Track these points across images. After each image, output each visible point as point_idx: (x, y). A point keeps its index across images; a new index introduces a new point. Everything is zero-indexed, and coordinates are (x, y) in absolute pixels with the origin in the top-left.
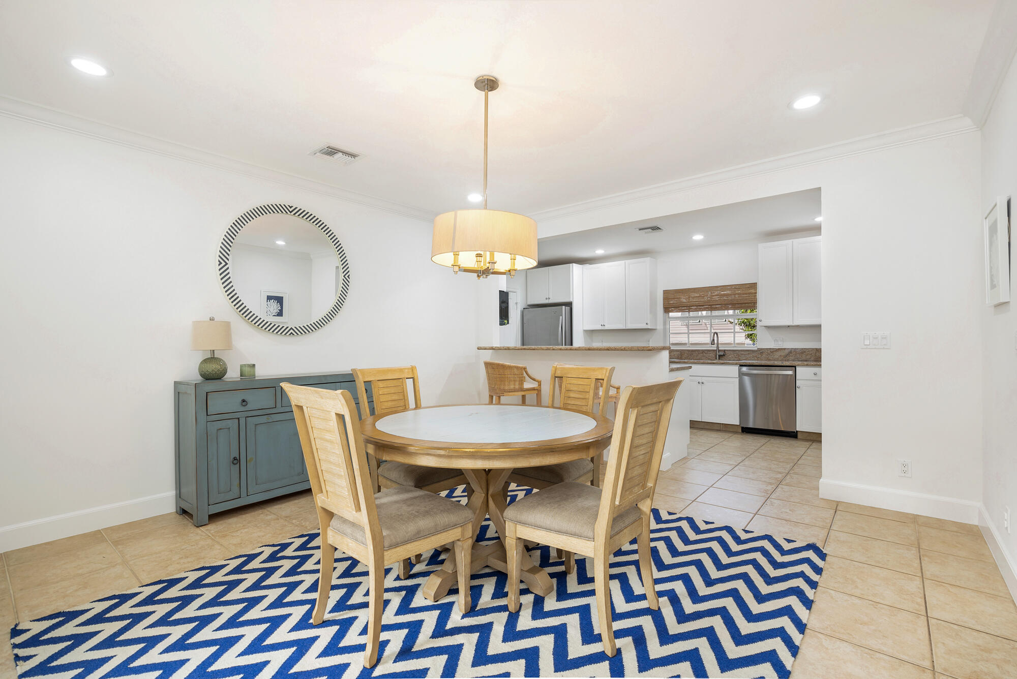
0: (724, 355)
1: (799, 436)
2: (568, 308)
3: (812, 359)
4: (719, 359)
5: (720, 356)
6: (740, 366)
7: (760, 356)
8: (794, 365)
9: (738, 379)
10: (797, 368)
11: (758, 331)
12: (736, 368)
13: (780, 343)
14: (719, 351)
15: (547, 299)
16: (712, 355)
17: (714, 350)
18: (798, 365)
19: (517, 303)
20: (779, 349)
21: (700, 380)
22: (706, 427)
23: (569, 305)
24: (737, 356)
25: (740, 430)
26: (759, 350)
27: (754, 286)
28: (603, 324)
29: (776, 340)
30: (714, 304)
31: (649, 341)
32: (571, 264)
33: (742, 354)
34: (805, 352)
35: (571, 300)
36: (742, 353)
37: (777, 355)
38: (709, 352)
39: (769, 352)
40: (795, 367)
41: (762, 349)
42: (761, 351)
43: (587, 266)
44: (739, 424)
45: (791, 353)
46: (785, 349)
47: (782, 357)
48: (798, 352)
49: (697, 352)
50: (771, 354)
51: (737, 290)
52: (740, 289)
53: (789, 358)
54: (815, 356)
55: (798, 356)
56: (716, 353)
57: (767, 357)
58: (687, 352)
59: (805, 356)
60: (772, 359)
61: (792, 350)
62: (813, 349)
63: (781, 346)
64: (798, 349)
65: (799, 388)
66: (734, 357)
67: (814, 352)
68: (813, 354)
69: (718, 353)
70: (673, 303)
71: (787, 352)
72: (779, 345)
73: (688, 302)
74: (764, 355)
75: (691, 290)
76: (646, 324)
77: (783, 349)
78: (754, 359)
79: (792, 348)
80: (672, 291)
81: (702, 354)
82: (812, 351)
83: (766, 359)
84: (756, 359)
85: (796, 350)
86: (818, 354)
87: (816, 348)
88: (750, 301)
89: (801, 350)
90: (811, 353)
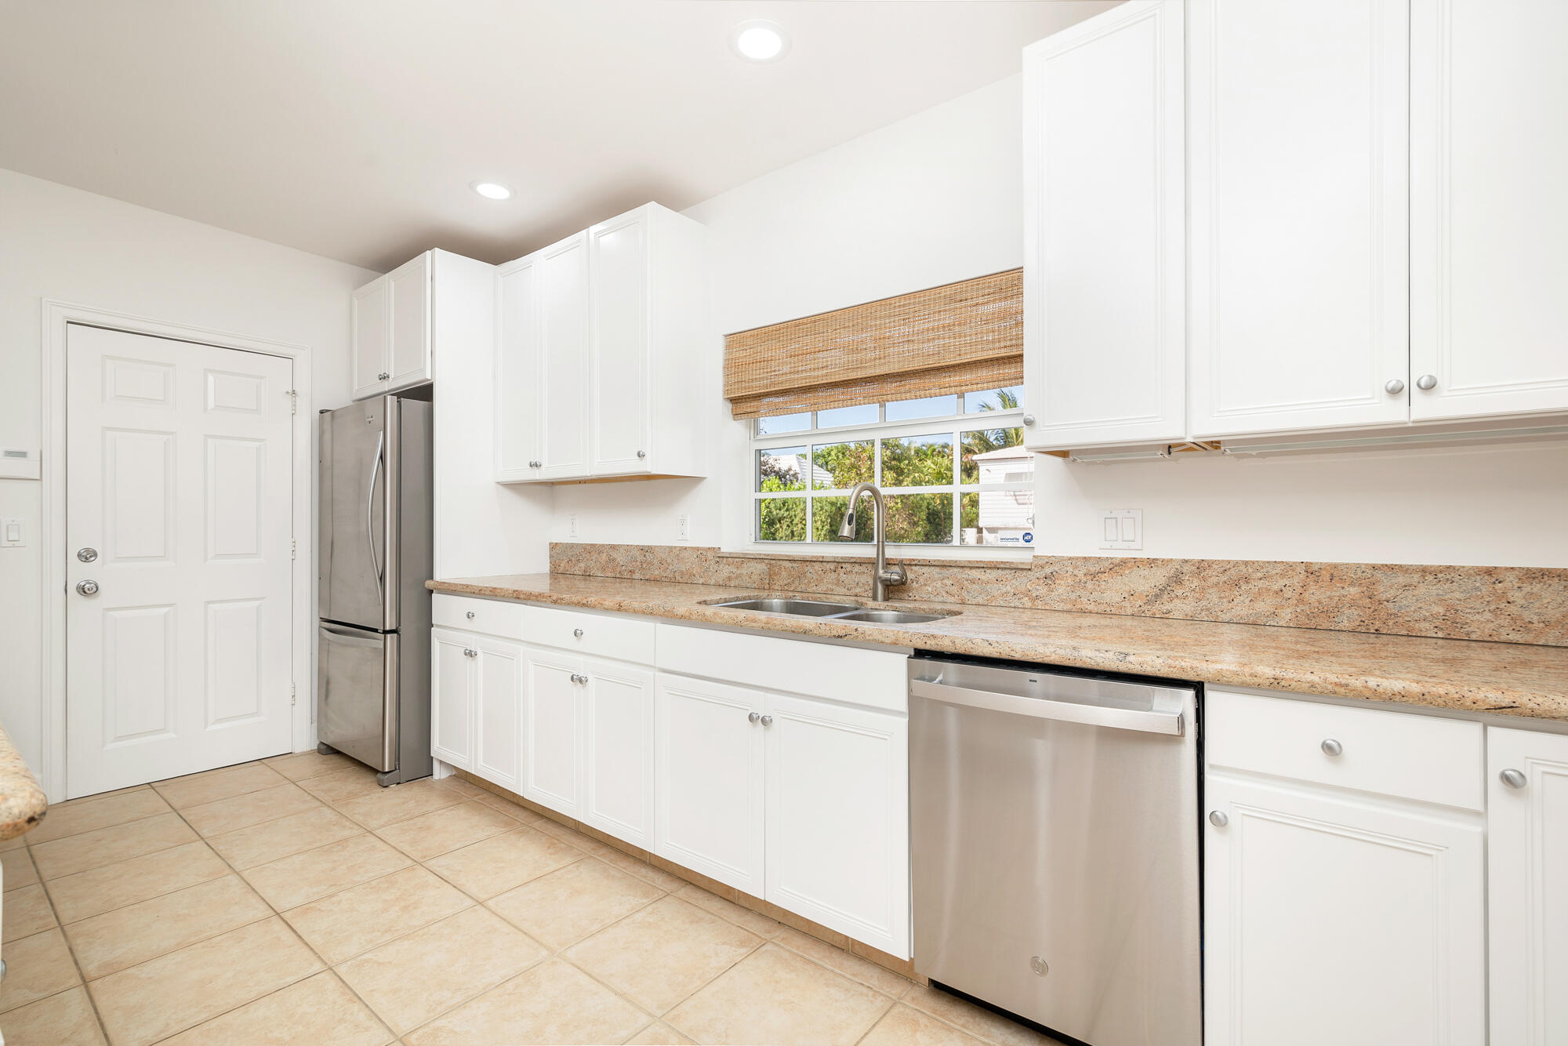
3: (1286, 615)
4: (887, 598)
5: (889, 584)
6: (915, 654)
7: (1042, 590)
8: (1191, 675)
9: (904, 722)
10: (1210, 696)
12: (899, 662)
13: (1129, 534)
14: (888, 563)
15: (380, 379)
18: (1226, 684)
20: (1124, 562)
23: (423, 395)
24: (954, 590)
26: (1041, 563)
27: (1008, 285)
28: (535, 462)
29: (1111, 521)
31: (683, 523)
32: (429, 252)
33: (973, 582)
34: (1247, 580)
35: (430, 377)
36: (975, 574)
37: (1113, 591)
39: (1081, 575)
40: (1198, 688)
41: (1050, 561)
42: (1048, 570)
45: (1179, 582)
46: (1155, 560)
47: (1140, 603)
48: (1215, 580)
49: (817, 566)
50: (1090, 585)
51: (958, 305)
52: (969, 303)
53: (1168, 606)
54: (1301, 601)
55: (1213, 596)
56: (876, 571)
57: (1073, 596)
58: (788, 564)
59: (1247, 601)
60: (1090, 607)
61: (1186, 568)
62: (1290, 566)
63: (1133, 545)
64: (1213, 562)
65: (1221, 823)
66: (944, 594)
67: (1297, 580)
68: (1288, 593)
69: (881, 572)
70: (753, 380)
71: (1159, 577)
72: (1125, 545)
73: (794, 373)
74: (1061, 589)
75: (803, 324)
76: (639, 455)
77: (1142, 561)
78: (1018, 604)
79: (1187, 561)
80: (747, 337)
81: (834, 576)
82: (1282, 576)
83: (1069, 607)
84: (1029, 604)
85: (1201, 567)
86: (1317, 594)
87: (1308, 565)
88: (1008, 350)
89: (1226, 567)
90: (1276, 587)
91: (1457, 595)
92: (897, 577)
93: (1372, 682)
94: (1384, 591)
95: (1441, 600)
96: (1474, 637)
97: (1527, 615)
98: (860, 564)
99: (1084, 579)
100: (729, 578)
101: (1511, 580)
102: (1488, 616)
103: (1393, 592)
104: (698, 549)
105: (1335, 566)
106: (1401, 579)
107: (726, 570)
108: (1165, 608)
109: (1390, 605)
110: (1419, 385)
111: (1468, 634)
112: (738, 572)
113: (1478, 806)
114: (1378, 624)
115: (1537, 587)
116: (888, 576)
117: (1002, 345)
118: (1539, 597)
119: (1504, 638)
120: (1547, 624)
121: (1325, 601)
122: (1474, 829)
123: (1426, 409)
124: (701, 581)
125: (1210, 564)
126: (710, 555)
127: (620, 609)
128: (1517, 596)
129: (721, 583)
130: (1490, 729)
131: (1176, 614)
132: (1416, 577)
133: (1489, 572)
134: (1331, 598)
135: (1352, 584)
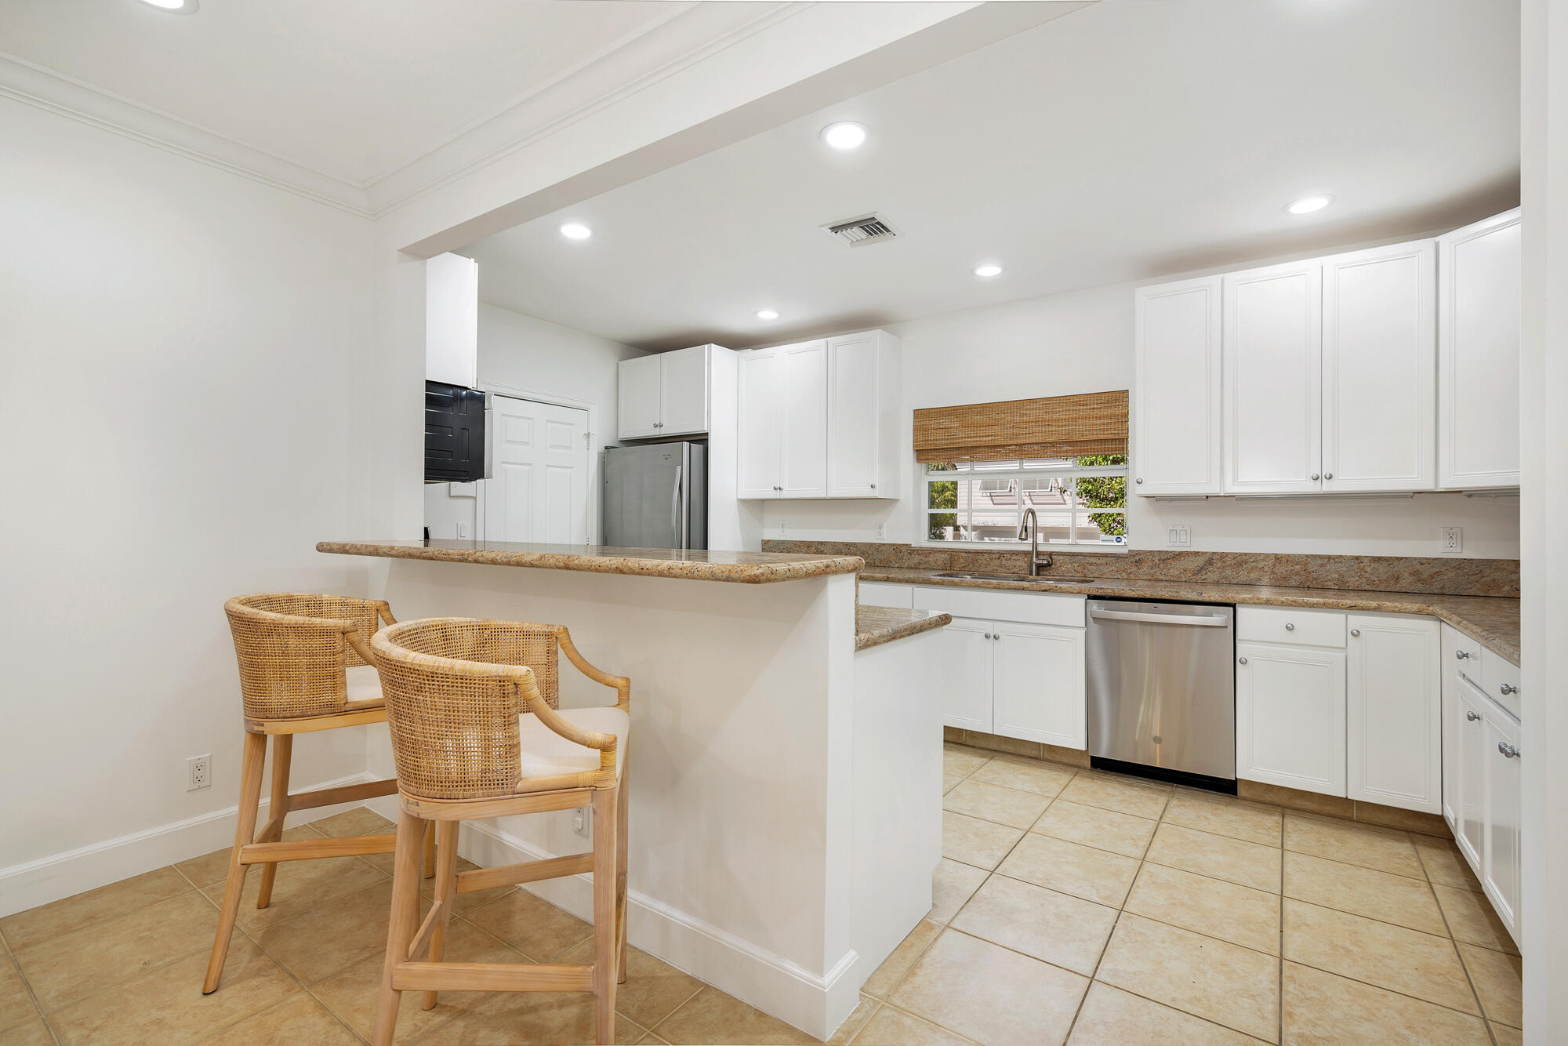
0: (1049, 565)
1: (1242, 791)
2: (697, 448)
4: (1038, 574)
5: (1040, 567)
6: (1090, 597)
7: (1134, 569)
8: (1231, 601)
9: (1083, 632)
10: (1239, 610)
11: (1133, 509)
12: (1080, 601)
13: (1183, 539)
14: (1038, 554)
15: (656, 426)
16: (1022, 563)
17: (1026, 553)
18: (1244, 603)
19: (588, 435)
20: (1181, 553)
21: (989, 628)
22: (1004, 747)
23: (701, 440)
24: (1080, 569)
25: (1088, 763)
26: (1133, 554)
27: (1119, 399)
28: (777, 487)
29: (1173, 532)
30: (1028, 441)
31: (880, 528)
32: (706, 346)
33: (1091, 564)
35: (706, 429)
36: (1092, 560)
37: (1175, 569)
38: (1014, 557)
39: (1157, 560)
40: (1234, 606)
41: (1138, 553)
42: (1137, 558)
43: (748, 353)
44: (1083, 748)
45: (1211, 564)
46: (1198, 553)
47: (1190, 575)
48: (1229, 563)
49: (986, 556)
50: (1161, 566)
51: (1081, 407)
52: (1088, 407)
53: (1205, 577)
54: (1273, 573)
55: (1228, 572)
56: (1032, 558)
57: (1152, 572)
58: (965, 555)
59: (1246, 573)
60: (1163, 577)
61: (1215, 557)
62: (1267, 556)
63: (1185, 545)
64: (1229, 553)
65: (1244, 662)
66: (1073, 571)
67: (1271, 563)
68: (1266, 569)
69: (1034, 559)
70: (936, 440)
71: (1200, 561)
72: (1181, 544)
73: (968, 437)
74: (1145, 568)
75: (975, 408)
76: (872, 487)
77: (1191, 553)
78: (1119, 577)
79: (1215, 553)
80: (932, 413)
81: (998, 562)
82: (1264, 560)
83: (1149, 577)
84: (1126, 577)
85: (1223, 556)
86: (1281, 569)
87: (1276, 555)
88: (1112, 436)
89: (1236, 556)
90: (1260, 566)
91: (1344, 569)
92: (1046, 562)
93: (1306, 599)
94: (1311, 568)
95: (1337, 571)
96: (1351, 588)
97: (1373, 578)
98: (1017, 555)
99: (1158, 562)
100: (919, 564)
101: (1366, 560)
102: (1357, 578)
103: (1315, 568)
104: (894, 545)
105: (1289, 555)
106: (1320, 562)
107: (916, 559)
108: (1203, 578)
109: (1314, 574)
110: (1325, 477)
111: (1348, 587)
112: (927, 559)
113: (1344, 646)
114: (1308, 583)
115: (1377, 565)
116: (1038, 562)
117: (1109, 432)
118: (1378, 570)
119: (1364, 588)
120: (1381, 581)
121: (1284, 573)
122: (1341, 655)
123: (1327, 487)
124: (897, 565)
125: (1227, 554)
126: (903, 549)
127: (887, 580)
128: (1369, 569)
129: (913, 566)
130: (1348, 616)
131: (1209, 580)
132: (1326, 560)
133: (1357, 558)
134: (1287, 571)
135: (1297, 564)
